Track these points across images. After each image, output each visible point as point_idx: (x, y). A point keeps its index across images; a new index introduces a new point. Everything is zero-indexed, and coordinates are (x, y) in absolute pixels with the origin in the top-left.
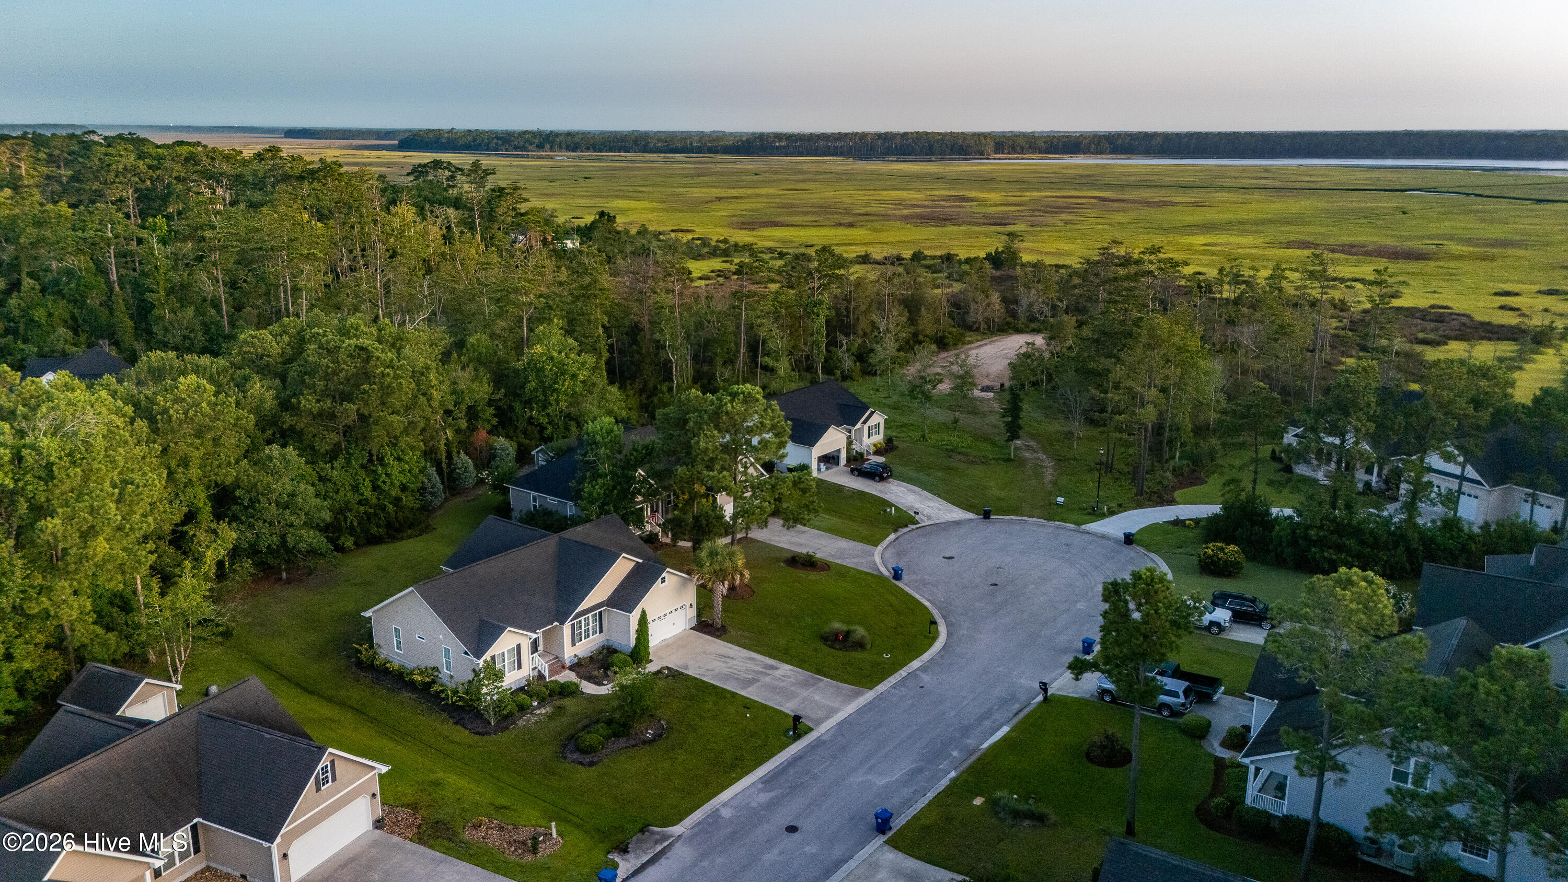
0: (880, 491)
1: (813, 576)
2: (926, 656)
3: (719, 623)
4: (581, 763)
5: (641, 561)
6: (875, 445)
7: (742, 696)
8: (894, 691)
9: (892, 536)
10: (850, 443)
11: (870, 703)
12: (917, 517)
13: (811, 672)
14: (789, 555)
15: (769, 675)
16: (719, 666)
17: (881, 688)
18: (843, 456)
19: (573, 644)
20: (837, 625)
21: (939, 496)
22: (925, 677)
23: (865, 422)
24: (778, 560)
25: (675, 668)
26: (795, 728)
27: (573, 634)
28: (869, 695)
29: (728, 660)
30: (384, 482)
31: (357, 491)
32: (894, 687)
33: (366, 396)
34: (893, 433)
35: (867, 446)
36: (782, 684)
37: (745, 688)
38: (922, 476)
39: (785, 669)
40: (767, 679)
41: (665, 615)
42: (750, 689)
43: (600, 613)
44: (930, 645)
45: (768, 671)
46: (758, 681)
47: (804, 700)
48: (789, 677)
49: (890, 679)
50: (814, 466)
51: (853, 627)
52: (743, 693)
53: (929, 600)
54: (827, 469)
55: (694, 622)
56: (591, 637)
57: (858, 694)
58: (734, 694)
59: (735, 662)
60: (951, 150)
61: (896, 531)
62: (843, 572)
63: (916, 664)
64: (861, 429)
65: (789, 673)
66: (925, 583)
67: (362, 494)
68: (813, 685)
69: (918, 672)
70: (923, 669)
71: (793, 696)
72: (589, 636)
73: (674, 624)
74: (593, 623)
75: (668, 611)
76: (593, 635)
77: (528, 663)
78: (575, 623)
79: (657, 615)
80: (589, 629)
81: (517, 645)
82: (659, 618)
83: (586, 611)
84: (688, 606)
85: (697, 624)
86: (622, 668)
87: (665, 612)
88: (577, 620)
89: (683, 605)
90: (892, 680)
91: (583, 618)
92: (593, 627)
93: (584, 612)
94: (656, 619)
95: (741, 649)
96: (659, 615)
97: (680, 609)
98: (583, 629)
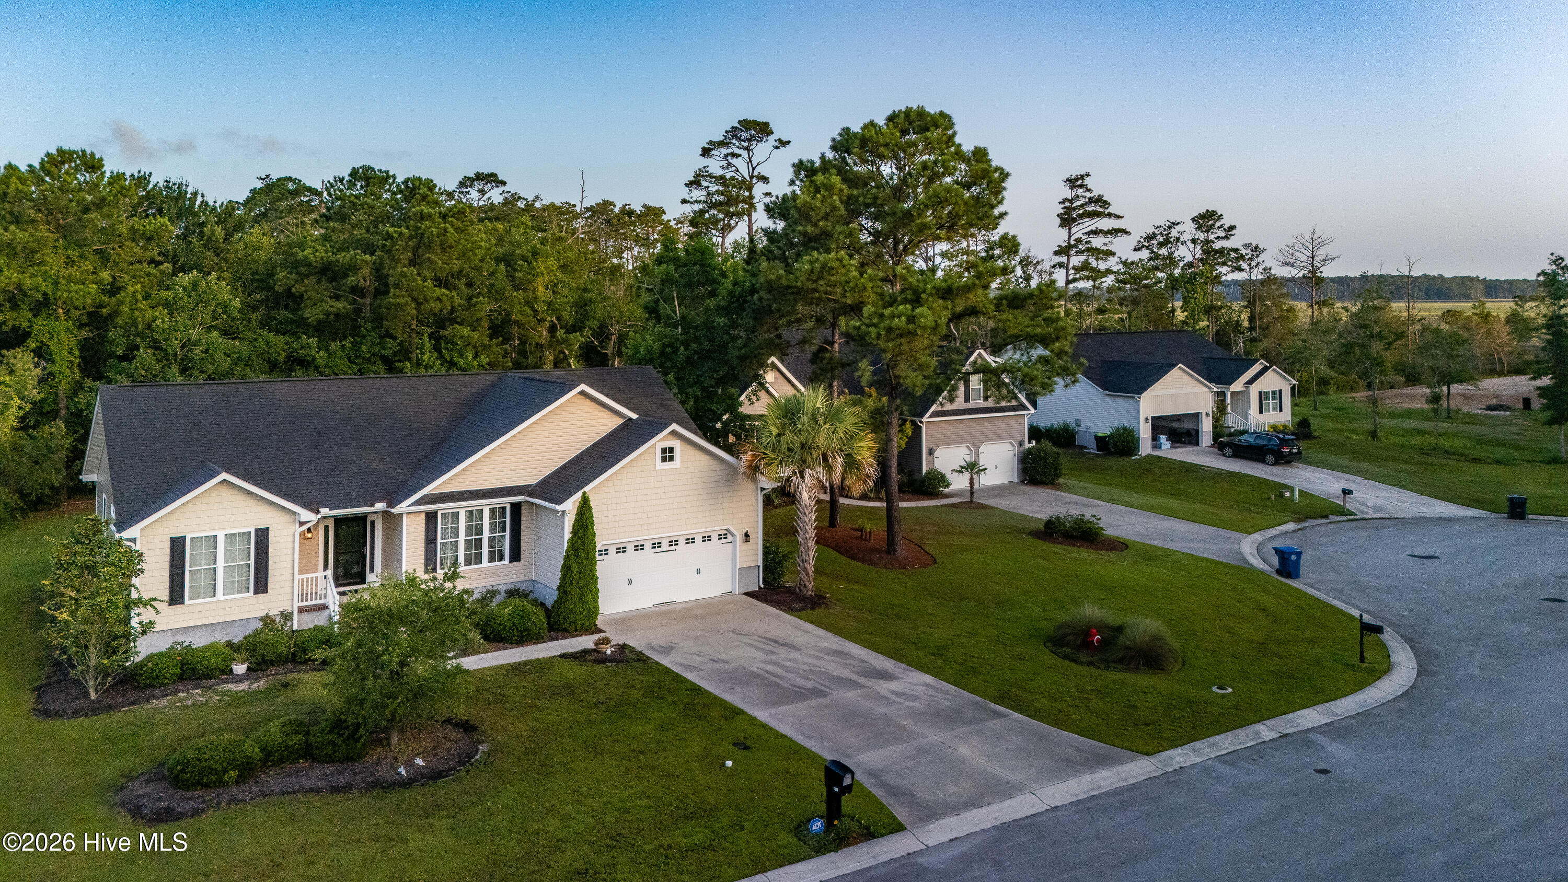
0: (1273, 475)
1: (1082, 552)
2: (1348, 705)
3: (811, 587)
5: (634, 415)
6: (1270, 425)
7: (753, 720)
8: (1221, 768)
9: (1290, 526)
11: (1133, 787)
13: (984, 695)
14: (1041, 526)
15: (861, 688)
17: (1183, 757)
18: (1207, 427)
19: (430, 569)
22: (1336, 750)
23: (1251, 381)
24: (1021, 531)
25: (640, 647)
27: (430, 542)
28: (1140, 769)
29: (781, 650)
32: (1227, 759)
35: (1255, 422)
36: (881, 710)
37: (770, 704)
40: (851, 695)
41: (674, 543)
42: (784, 708)
43: (516, 508)
44: (1361, 686)
45: (862, 680)
46: (816, 695)
47: (924, 751)
48: (915, 698)
49: (1215, 738)
50: (1144, 433)
52: (762, 715)
54: (1174, 442)
55: (756, 582)
56: (485, 563)
57: (1096, 762)
58: (734, 712)
59: (795, 655)
61: (1297, 520)
63: (1308, 718)
64: (1243, 393)
65: (919, 690)
68: (971, 722)
69: (1313, 736)
70: (1331, 730)
71: (899, 735)
72: (479, 560)
73: (698, 572)
74: (492, 530)
75: (681, 532)
76: (491, 559)
77: (289, 584)
78: (435, 514)
79: (647, 535)
80: (479, 542)
81: (257, 530)
82: (656, 545)
83: (470, 492)
84: (739, 537)
85: (762, 586)
86: (510, 629)
87: (673, 534)
88: (441, 508)
89: (725, 532)
90: (1226, 743)
91: (462, 508)
92: (492, 540)
93: (462, 493)
94: (648, 546)
95: (829, 635)
96: (656, 536)
97: (715, 537)
98: (462, 537)
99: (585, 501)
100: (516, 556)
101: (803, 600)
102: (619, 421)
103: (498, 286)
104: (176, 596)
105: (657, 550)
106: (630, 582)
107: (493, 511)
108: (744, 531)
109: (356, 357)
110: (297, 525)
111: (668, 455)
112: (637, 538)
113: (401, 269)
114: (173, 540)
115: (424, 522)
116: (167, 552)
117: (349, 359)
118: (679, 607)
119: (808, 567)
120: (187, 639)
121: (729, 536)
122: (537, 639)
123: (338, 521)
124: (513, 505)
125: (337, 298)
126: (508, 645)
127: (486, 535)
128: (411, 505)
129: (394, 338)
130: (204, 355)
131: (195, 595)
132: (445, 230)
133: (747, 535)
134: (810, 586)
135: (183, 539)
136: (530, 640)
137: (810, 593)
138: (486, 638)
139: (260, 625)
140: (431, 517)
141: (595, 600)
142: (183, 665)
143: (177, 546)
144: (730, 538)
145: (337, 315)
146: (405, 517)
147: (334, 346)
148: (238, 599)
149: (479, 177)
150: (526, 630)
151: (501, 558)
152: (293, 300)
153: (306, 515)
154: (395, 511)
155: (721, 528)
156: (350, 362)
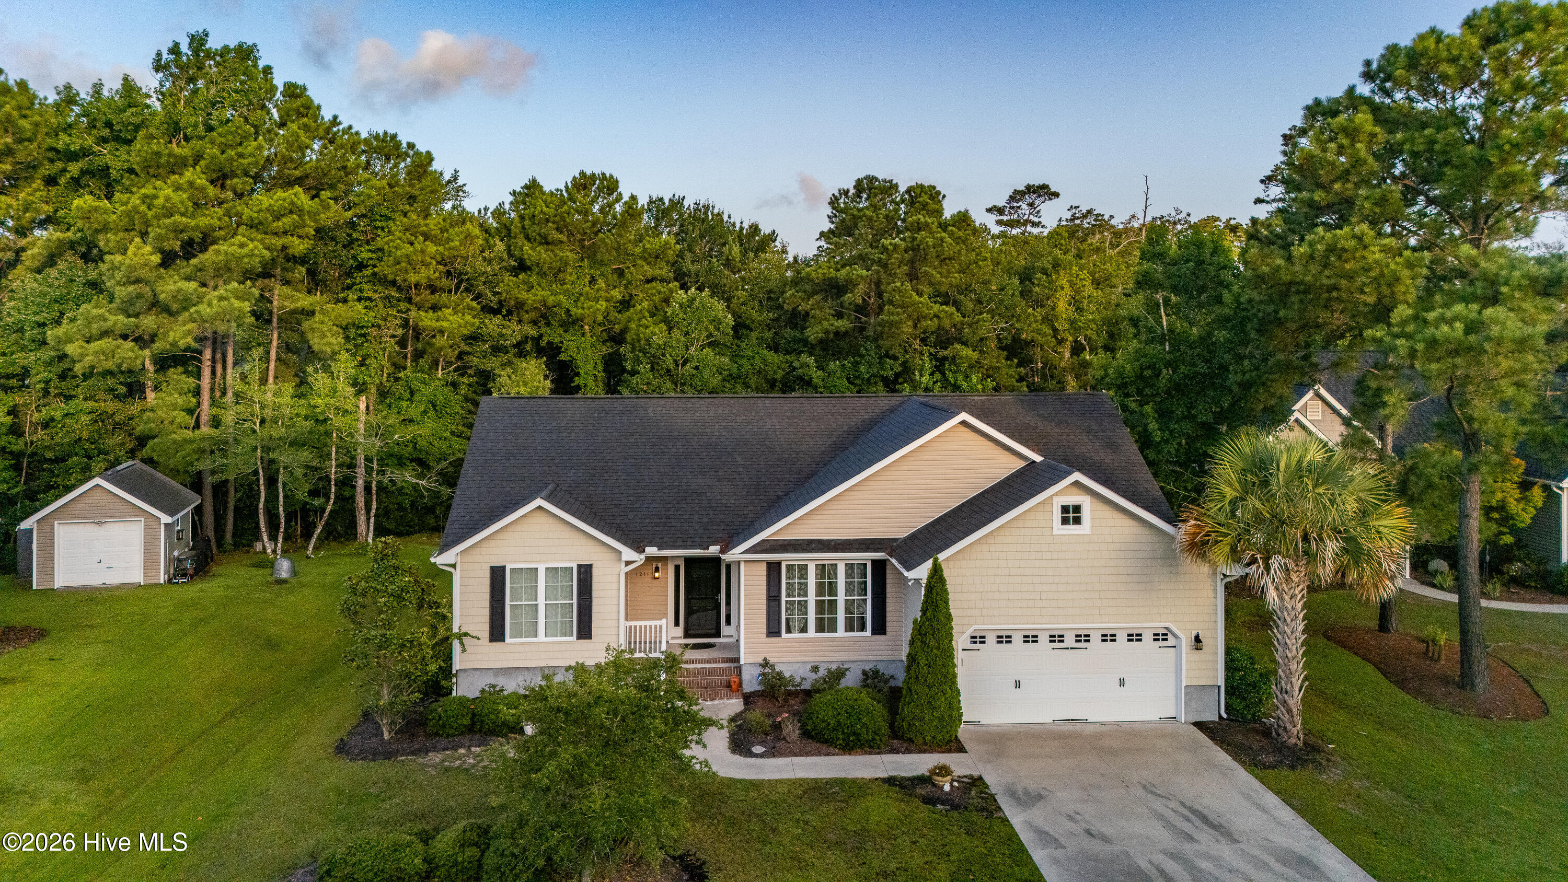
3: (1295, 733)
5: (1038, 458)
19: (773, 631)
27: (773, 598)
41: (1083, 638)
43: (879, 567)
55: (1214, 709)
56: (841, 632)
72: (833, 629)
73: (1122, 683)
74: (849, 591)
75: (1096, 625)
76: (849, 628)
77: (614, 631)
78: (779, 564)
79: (1044, 625)
80: (833, 603)
81: (579, 566)
82: (1056, 638)
83: (820, 542)
84: (1186, 642)
85: (1225, 716)
86: (834, 729)
87: (1082, 626)
88: (787, 558)
89: (1165, 631)
91: (812, 560)
92: (849, 605)
93: (810, 542)
94: (1044, 638)
96: (1057, 626)
97: (1148, 637)
98: (812, 598)
100: (880, 628)
101: (1281, 749)
102: (1021, 464)
103: (1008, 302)
104: (497, 633)
105: (1057, 645)
106: (1018, 684)
107: (850, 567)
108: (1194, 634)
109: (856, 377)
110: (623, 564)
111: (1071, 515)
112: (1029, 626)
113: (899, 285)
114: (493, 569)
115: (765, 573)
116: (487, 582)
117: (848, 379)
118: (1089, 729)
119: (1291, 702)
120: (501, 681)
121: (1170, 637)
122: (871, 747)
123: (689, 561)
124: (874, 562)
125: (839, 315)
126: (831, 749)
127: (841, 597)
128: (746, 552)
129: (895, 358)
130: (694, 372)
131: (517, 634)
132: (942, 239)
133: (1197, 639)
134: (1295, 731)
135: (503, 569)
136: (862, 746)
137: (1293, 741)
138: (806, 734)
139: (570, 676)
140: (773, 569)
141: (954, 707)
142: (474, 715)
143: (497, 575)
144: (1171, 641)
145: (837, 334)
146: (742, 565)
147: (833, 365)
148: (560, 642)
149: (1030, 189)
150: (854, 734)
151: (862, 628)
152: (798, 319)
153: (628, 554)
154: (728, 557)
155: (1159, 625)
156: (850, 382)
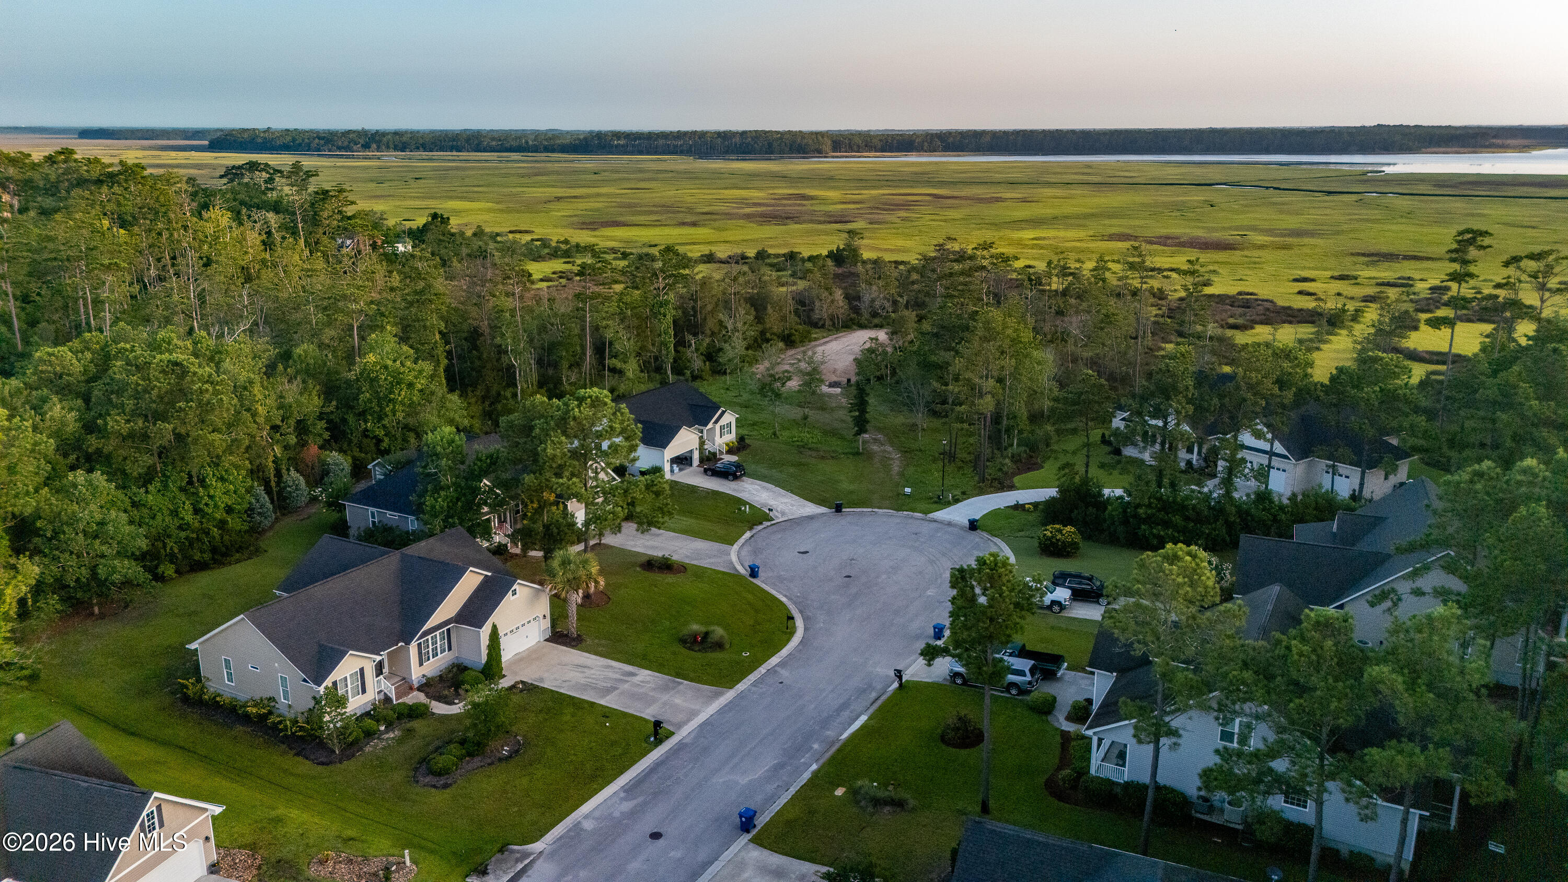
0: (734, 490)
1: (670, 578)
2: (785, 652)
3: (574, 632)
4: (434, 786)
5: (490, 574)
6: (727, 445)
7: (601, 705)
8: (754, 689)
9: (748, 534)
10: (702, 443)
11: (731, 702)
12: (771, 514)
13: (671, 675)
14: (644, 559)
15: (628, 681)
16: (576, 676)
17: (741, 687)
18: (696, 456)
19: (421, 664)
20: (695, 627)
21: (792, 492)
22: (784, 673)
23: (716, 422)
24: (634, 565)
25: (530, 682)
26: (656, 734)
27: (420, 653)
28: (730, 695)
29: (586, 670)
30: (207, 505)
31: (177, 515)
32: (754, 684)
33: (182, 415)
34: (744, 432)
35: (720, 445)
36: (641, 691)
37: (603, 696)
38: (774, 473)
39: (644, 675)
40: (626, 686)
41: (518, 628)
42: (609, 698)
44: (788, 640)
45: (626, 678)
46: (616, 689)
47: (665, 704)
48: (648, 682)
49: (750, 677)
50: (667, 467)
51: (712, 628)
52: (602, 702)
53: (785, 596)
54: (680, 470)
55: (548, 634)
56: (440, 656)
57: (717, 695)
58: (591, 704)
59: (592, 672)
60: (790, 149)
61: (751, 529)
62: (700, 573)
63: (774, 660)
64: (713, 429)
65: (648, 678)
66: (781, 579)
67: (183, 519)
68: (673, 689)
69: (778, 669)
70: (782, 664)
71: (654, 701)
72: (437, 654)
73: (527, 637)
74: (441, 641)
75: (520, 624)
76: (442, 652)
77: (373, 687)
78: (422, 642)
79: (508, 629)
80: (437, 648)
81: (361, 669)
82: (512, 631)
83: (433, 629)
84: (541, 617)
85: (552, 634)
87: (517, 625)
88: (424, 639)
90: (752, 678)
91: (430, 636)
92: (441, 646)
93: (431, 630)
94: (509, 633)
95: (598, 658)
96: (511, 628)
97: (533, 620)
98: (431, 649)
99: (495, 628)
100: (450, 648)
101: (574, 639)
102: (482, 577)
106: (504, 650)
107: (440, 634)
108: (543, 615)
110: (373, 662)
111: (516, 593)
112: (505, 631)
114: (333, 683)
115: (418, 646)
119: (573, 624)
124: (447, 629)
127: (439, 644)
128: (416, 641)
135: (336, 681)
137: (574, 636)
140: (421, 644)
141: (500, 658)
144: (537, 619)
146: (412, 646)
148: (360, 698)
151: (445, 651)
153: (376, 657)
155: (534, 616)
